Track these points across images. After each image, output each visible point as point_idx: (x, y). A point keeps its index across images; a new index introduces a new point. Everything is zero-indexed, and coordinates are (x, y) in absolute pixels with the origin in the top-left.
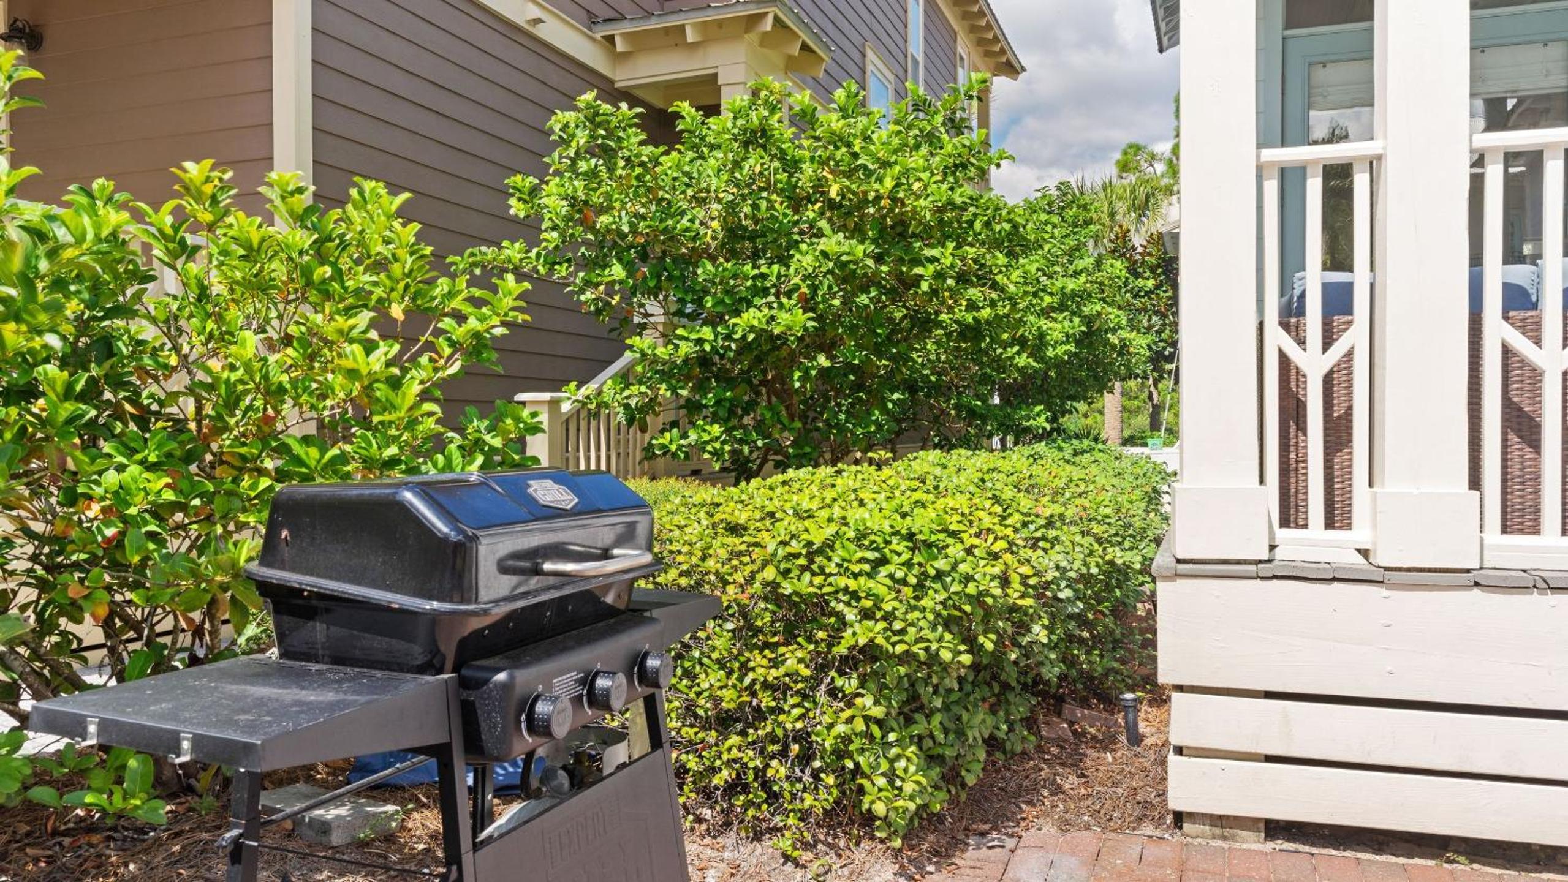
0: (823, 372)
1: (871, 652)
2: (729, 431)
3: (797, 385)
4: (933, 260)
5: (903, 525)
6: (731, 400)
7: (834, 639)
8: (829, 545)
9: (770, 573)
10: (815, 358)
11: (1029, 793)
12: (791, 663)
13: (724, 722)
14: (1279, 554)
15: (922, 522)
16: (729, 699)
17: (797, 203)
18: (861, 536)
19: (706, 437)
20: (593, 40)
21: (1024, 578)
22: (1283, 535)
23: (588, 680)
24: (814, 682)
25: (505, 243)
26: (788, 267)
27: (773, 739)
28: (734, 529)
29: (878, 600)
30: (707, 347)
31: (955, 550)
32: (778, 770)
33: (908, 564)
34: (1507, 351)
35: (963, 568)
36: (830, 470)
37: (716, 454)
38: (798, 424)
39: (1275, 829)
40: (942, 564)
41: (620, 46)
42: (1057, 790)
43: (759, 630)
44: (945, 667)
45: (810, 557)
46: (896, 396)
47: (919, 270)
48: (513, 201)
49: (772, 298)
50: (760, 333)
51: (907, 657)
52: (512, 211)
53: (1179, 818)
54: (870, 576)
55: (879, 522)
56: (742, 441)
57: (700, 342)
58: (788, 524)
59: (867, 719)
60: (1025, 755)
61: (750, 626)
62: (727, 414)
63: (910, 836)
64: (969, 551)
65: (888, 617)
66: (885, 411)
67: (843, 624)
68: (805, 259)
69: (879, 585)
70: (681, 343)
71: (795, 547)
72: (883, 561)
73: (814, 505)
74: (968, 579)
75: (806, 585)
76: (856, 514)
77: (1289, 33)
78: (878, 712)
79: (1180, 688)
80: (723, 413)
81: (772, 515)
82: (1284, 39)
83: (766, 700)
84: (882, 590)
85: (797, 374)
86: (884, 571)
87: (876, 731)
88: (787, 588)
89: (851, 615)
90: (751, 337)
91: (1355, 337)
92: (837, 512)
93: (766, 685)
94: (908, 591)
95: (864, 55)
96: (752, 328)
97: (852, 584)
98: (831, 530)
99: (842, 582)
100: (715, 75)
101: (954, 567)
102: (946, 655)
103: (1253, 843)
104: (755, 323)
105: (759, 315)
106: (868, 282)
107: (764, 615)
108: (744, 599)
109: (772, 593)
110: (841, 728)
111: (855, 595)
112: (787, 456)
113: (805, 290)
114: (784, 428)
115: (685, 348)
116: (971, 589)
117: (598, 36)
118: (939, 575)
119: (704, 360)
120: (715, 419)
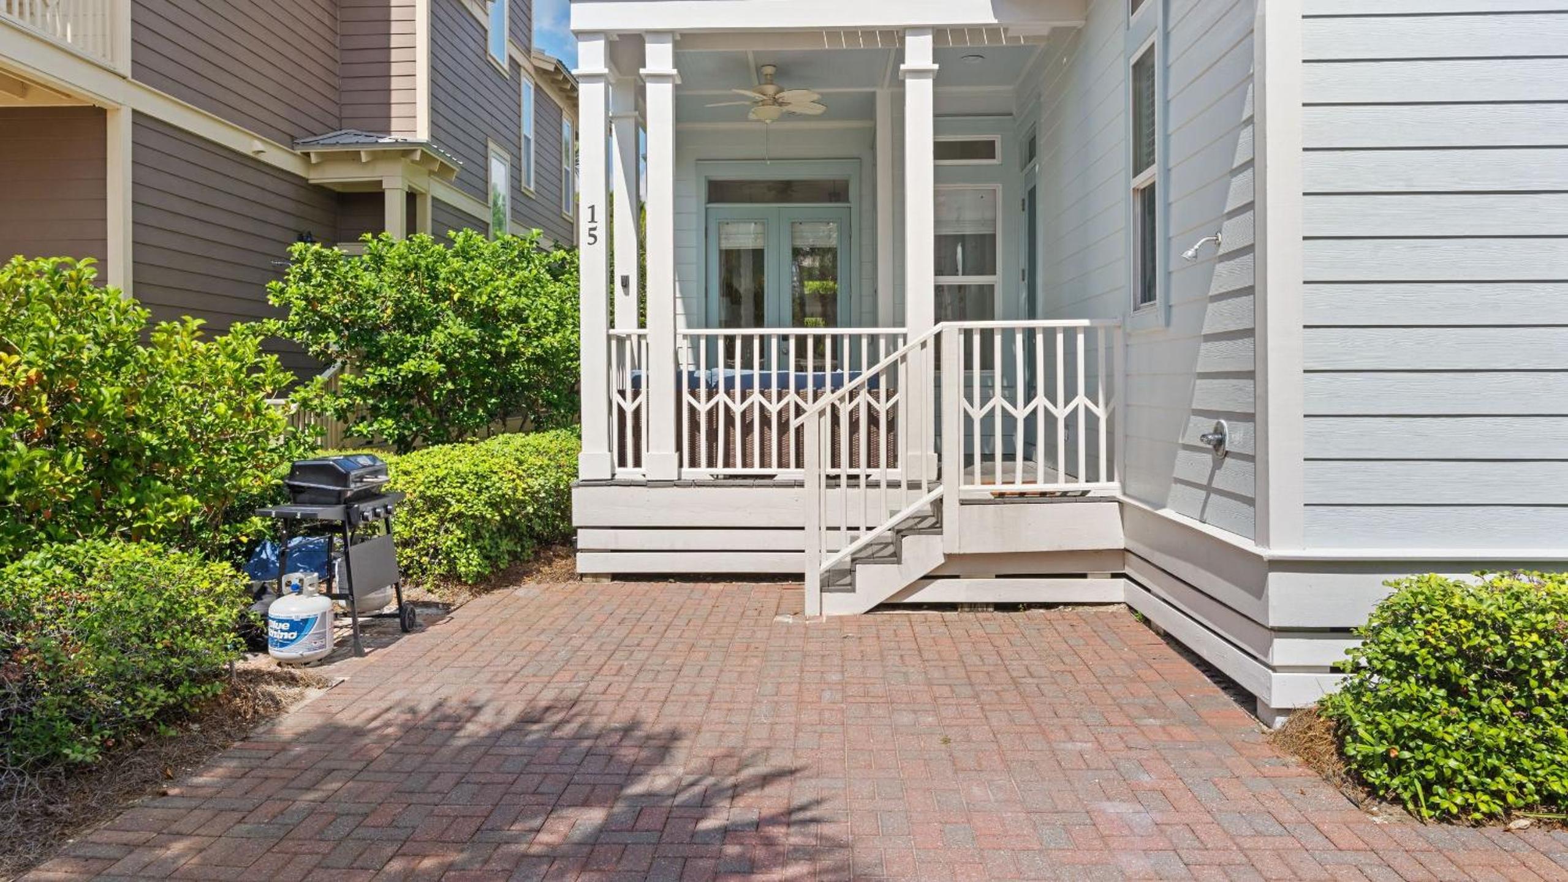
0: (450, 391)
1: (460, 515)
2: (397, 423)
3: (436, 398)
4: (508, 337)
5: (474, 469)
6: (398, 406)
7: (446, 512)
8: (444, 479)
9: (422, 488)
10: (445, 383)
11: (528, 573)
12: (430, 521)
13: (406, 544)
14: (616, 477)
15: (482, 468)
16: (406, 535)
17: (436, 296)
18: (457, 474)
19: (384, 427)
20: (295, 155)
21: (524, 490)
22: (618, 470)
23: (374, 510)
24: (438, 527)
25: (265, 320)
26: (430, 336)
27: (423, 549)
28: (406, 473)
29: (462, 496)
30: (385, 379)
31: (495, 478)
32: (425, 559)
33: (475, 484)
34: (690, 405)
35: (497, 485)
36: (450, 446)
37: (390, 435)
38: (436, 419)
39: (615, 577)
40: (488, 483)
41: (314, 159)
42: (539, 571)
43: (418, 510)
44: (489, 521)
45: (438, 482)
46: (493, 400)
47: (500, 342)
48: (270, 297)
49: (421, 352)
50: (415, 373)
51: (473, 517)
52: (270, 303)
53: (582, 575)
54: (460, 487)
55: (464, 468)
56: (404, 428)
57: (381, 376)
58: (429, 470)
59: (459, 539)
60: (529, 561)
61: (414, 509)
62: (394, 413)
63: (475, 584)
64: (501, 479)
65: (466, 502)
66: (486, 410)
67: (450, 505)
68: (439, 336)
69: (464, 491)
70: (370, 377)
71: (432, 478)
72: (466, 483)
73: (440, 463)
74: (500, 489)
75: (436, 492)
76: (457, 465)
77: (709, 205)
78: (463, 536)
79: (581, 527)
80: (394, 412)
81: (422, 467)
82: (707, 209)
83: (421, 534)
84: (464, 493)
85: (436, 392)
86: (465, 486)
87: (463, 544)
88: (428, 493)
89: (453, 502)
90: (410, 376)
91: (642, 398)
92: (449, 465)
93: (420, 529)
94: (474, 493)
95: (486, 147)
96: (411, 372)
97: (453, 491)
98: (445, 472)
99: (449, 490)
100: (381, 182)
101: (494, 484)
102: (489, 516)
103: (606, 582)
104: (413, 369)
105: (414, 363)
106: (472, 346)
107: (420, 503)
108: (412, 498)
109: (422, 496)
110: (449, 543)
111: (454, 495)
112: (430, 434)
113: (440, 350)
114: (428, 420)
115: (373, 380)
116: (500, 492)
117: (298, 152)
118: (487, 488)
119: (382, 384)
120: (388, 416)
